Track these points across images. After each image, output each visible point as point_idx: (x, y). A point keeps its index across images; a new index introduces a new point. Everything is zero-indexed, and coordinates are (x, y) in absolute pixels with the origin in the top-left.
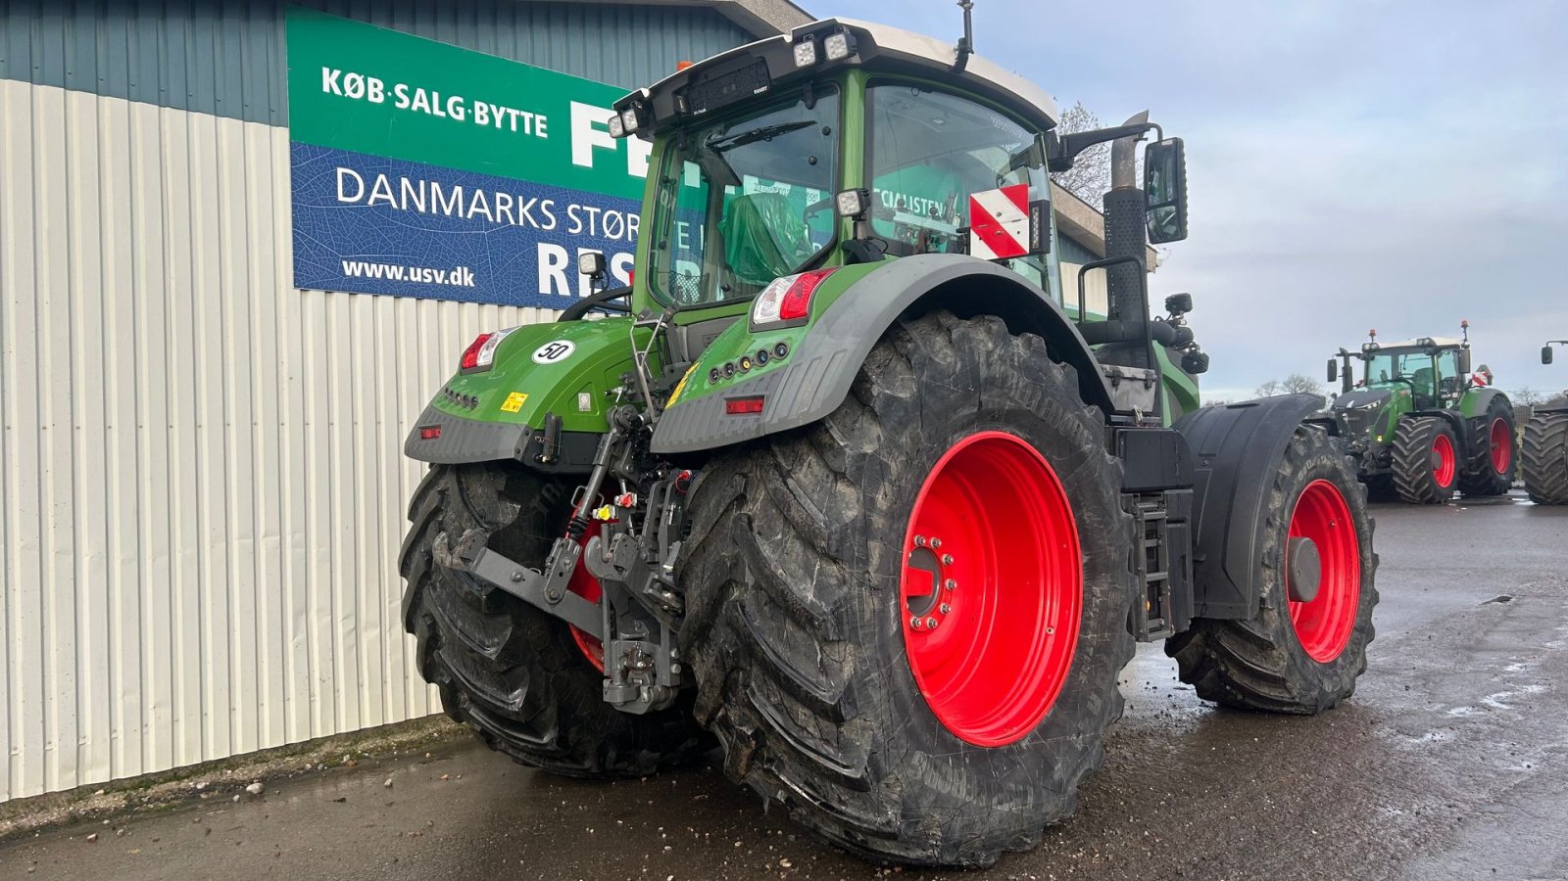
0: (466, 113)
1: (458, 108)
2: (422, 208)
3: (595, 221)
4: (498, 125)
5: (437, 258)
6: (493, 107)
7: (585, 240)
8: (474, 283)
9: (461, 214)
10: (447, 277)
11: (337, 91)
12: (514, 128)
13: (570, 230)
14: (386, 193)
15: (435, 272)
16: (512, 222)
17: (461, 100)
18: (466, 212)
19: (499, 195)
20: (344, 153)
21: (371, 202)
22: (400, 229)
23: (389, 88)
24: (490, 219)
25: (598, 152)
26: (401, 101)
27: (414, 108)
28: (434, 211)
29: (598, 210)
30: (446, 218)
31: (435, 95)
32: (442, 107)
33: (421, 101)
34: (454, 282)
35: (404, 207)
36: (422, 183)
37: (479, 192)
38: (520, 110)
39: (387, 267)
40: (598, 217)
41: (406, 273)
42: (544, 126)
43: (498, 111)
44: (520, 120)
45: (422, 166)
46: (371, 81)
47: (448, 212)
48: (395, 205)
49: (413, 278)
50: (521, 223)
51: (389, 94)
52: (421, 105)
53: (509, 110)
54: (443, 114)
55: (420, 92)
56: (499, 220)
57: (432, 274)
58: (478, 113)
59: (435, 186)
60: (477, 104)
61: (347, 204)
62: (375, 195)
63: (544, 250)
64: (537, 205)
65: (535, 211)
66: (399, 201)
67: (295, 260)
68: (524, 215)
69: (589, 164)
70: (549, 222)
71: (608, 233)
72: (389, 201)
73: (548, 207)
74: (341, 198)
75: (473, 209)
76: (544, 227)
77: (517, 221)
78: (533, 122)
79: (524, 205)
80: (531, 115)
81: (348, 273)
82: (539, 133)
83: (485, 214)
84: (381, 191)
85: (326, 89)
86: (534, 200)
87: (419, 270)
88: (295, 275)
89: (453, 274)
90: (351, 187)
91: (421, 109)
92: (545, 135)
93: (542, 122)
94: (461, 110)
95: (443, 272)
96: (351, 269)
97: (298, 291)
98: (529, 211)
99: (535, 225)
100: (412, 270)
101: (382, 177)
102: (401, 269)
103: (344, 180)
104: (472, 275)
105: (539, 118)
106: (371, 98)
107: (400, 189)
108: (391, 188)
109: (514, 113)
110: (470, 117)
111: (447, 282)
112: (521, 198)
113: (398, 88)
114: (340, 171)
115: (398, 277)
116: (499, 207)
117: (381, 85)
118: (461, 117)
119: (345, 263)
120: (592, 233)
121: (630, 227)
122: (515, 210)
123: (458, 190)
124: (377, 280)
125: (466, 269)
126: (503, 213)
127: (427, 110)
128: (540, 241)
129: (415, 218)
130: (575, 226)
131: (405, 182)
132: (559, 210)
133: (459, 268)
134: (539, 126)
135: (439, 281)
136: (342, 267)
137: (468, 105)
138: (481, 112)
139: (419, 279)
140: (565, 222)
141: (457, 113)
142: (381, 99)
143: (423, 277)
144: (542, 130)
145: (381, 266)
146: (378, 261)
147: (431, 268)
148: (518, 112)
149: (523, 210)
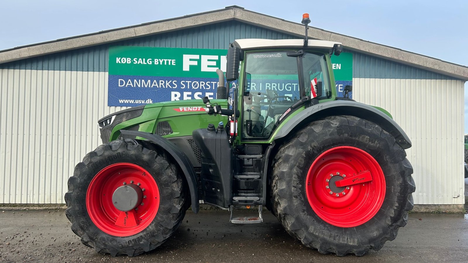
0: (152, 62)
1: (150, 61)
2: (139, 86)
3: (189, 85)
4: (161, 64)
5: (143, 98)
6: (160, 60)
7: (186, 90)
8: (152, 103)
9: (150, 87)
10: (145, 102)
11: (120, 62)
12: (165, 64)
13: (182, 88)
14: (130, 84)
15: (142, 101)
16: (164, 87)
17: (151, 59)
18: (151, 85)
19: (160, 81)
20: (120, 76)
21: (126, 86)
22: (133, 91)
23: (132, 59)
24: (158, 87)
25: (191, 67)
26: (135, 62)
27: (138, 63)
28: (142, 86)
29: (191, 82)
30: (146, 88)
31: (144, 59)
32: (146, 62)
33: (140, 61)
34: (147, 103)
35: (135, 86)
36: (140, 80)
37: (155, 81)
38: (167, 59)
39: (130, 100)
40: (190, 84)
41: (135, 101)
42: (175, 62)
43: (161, 60)
44: (168, 62)
45: (140, 76)
46: (128, 59)
47: (146, 86)
48: (132, 86)
49: (136, 102)
50: (167, 87)
51: (132, 61)
52: (140, 62)
53: (164, 60)
54: (146, 63)
55: (140, 59)
56: (160, 87)
57: (141, 101)
58: (155, 62)
59: (143, 81)
60: (155, 60)
61: (121, 87)
62: (128, 84)
63: (173, 93)
64: (172, 83)
65: (171, 84)
66: (133, 85)
67: (108, 100)
68: (168, 85)
69: (188, 70)
70: (175, 86)
71: (193, 87)
72: (131, 85)
73: (175, 83)
74: (119, 86)
75: (153, 85)
76: (173, 87)
77: (165, 86)
78: (171, 62)
79: (168, 83)
80: (171, 60)
81: (120, 102)
82: (173, 64)
83: (156, 86)
84: (129, 83)
85: (117, 62)
86: (171, 81)
87: (138, 101)
88: (108, 103)
89: (147, 101)
90: (122, 83)
91: (140, 63)
92: (175, 64)
93: (174, 61)
94: (151, 62)
95: (144, 101)
96: (121, 101)
97: (109, 107)
98: (169, 84)
99: (171, 87)
100: (136, 101)
101: (129, 80)
102: (133, 101)
103: (120, 82)
104: (152, 101)
105: (173, 60)
106: (128, 63)
107: (134, 82)
108: (132, 82)
109: (166, 60)
110: (153, 63)
111: (145, 103)
112: (167, 81)
113: (134, 60)
114: (119, 80)
115: (133, 102)
116: (160, 84)
117: (130, 59)
118: (151, 63)
119: (120, 100)
120: (188, 88)
121: (201, 85)
122: (165, 84)
123: (149, 81)
124: (127, 103)
125: (150, 100)
126: (162, 85)
127: (142, 63)
128: (172, 91)
129: (137, 88)
130: (183, 86)
131: (135, 81)
132: (178, 83)
133: (148, 100)
134: (173, 62)
135: (143, 103)
136: (119, 101)
137: (153, 60)
138: (156, 62)
139: (138, 102)
140: (179, 85)
141: (150, 63)
142: (130, 62)
143: (139, 102)
144: (174, 63)
145: (128, 100)
146: (128, 99)
147: (141, 100)
148: (167, 60)
149: (167, 84)
